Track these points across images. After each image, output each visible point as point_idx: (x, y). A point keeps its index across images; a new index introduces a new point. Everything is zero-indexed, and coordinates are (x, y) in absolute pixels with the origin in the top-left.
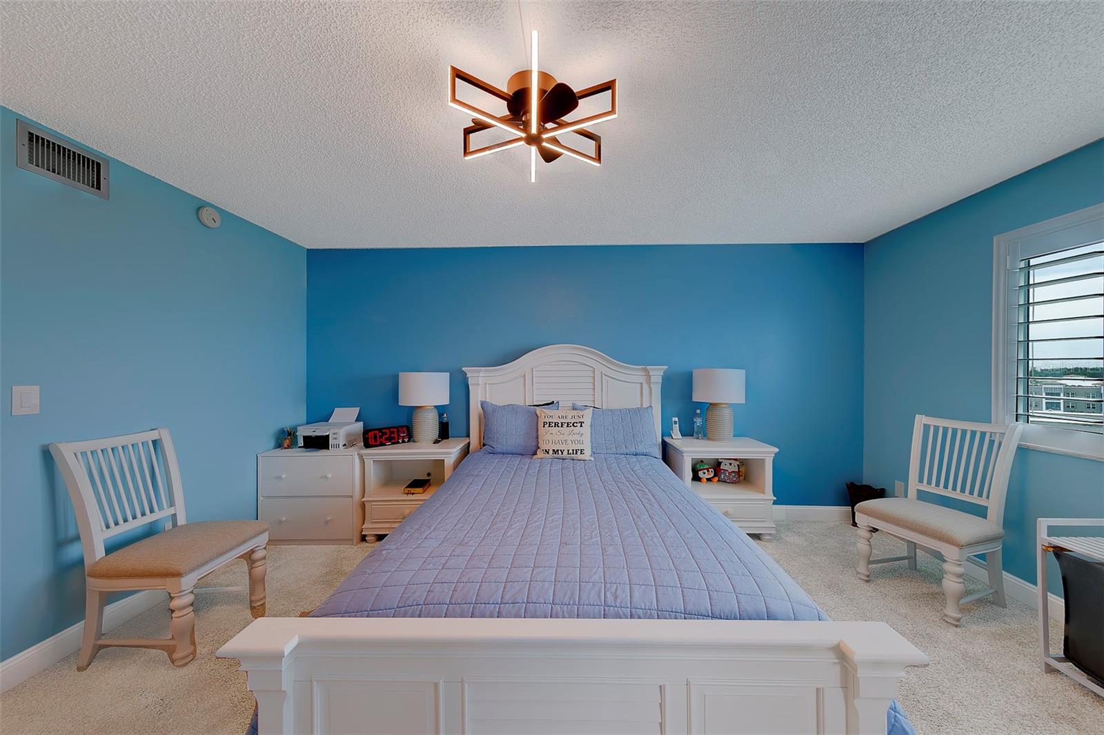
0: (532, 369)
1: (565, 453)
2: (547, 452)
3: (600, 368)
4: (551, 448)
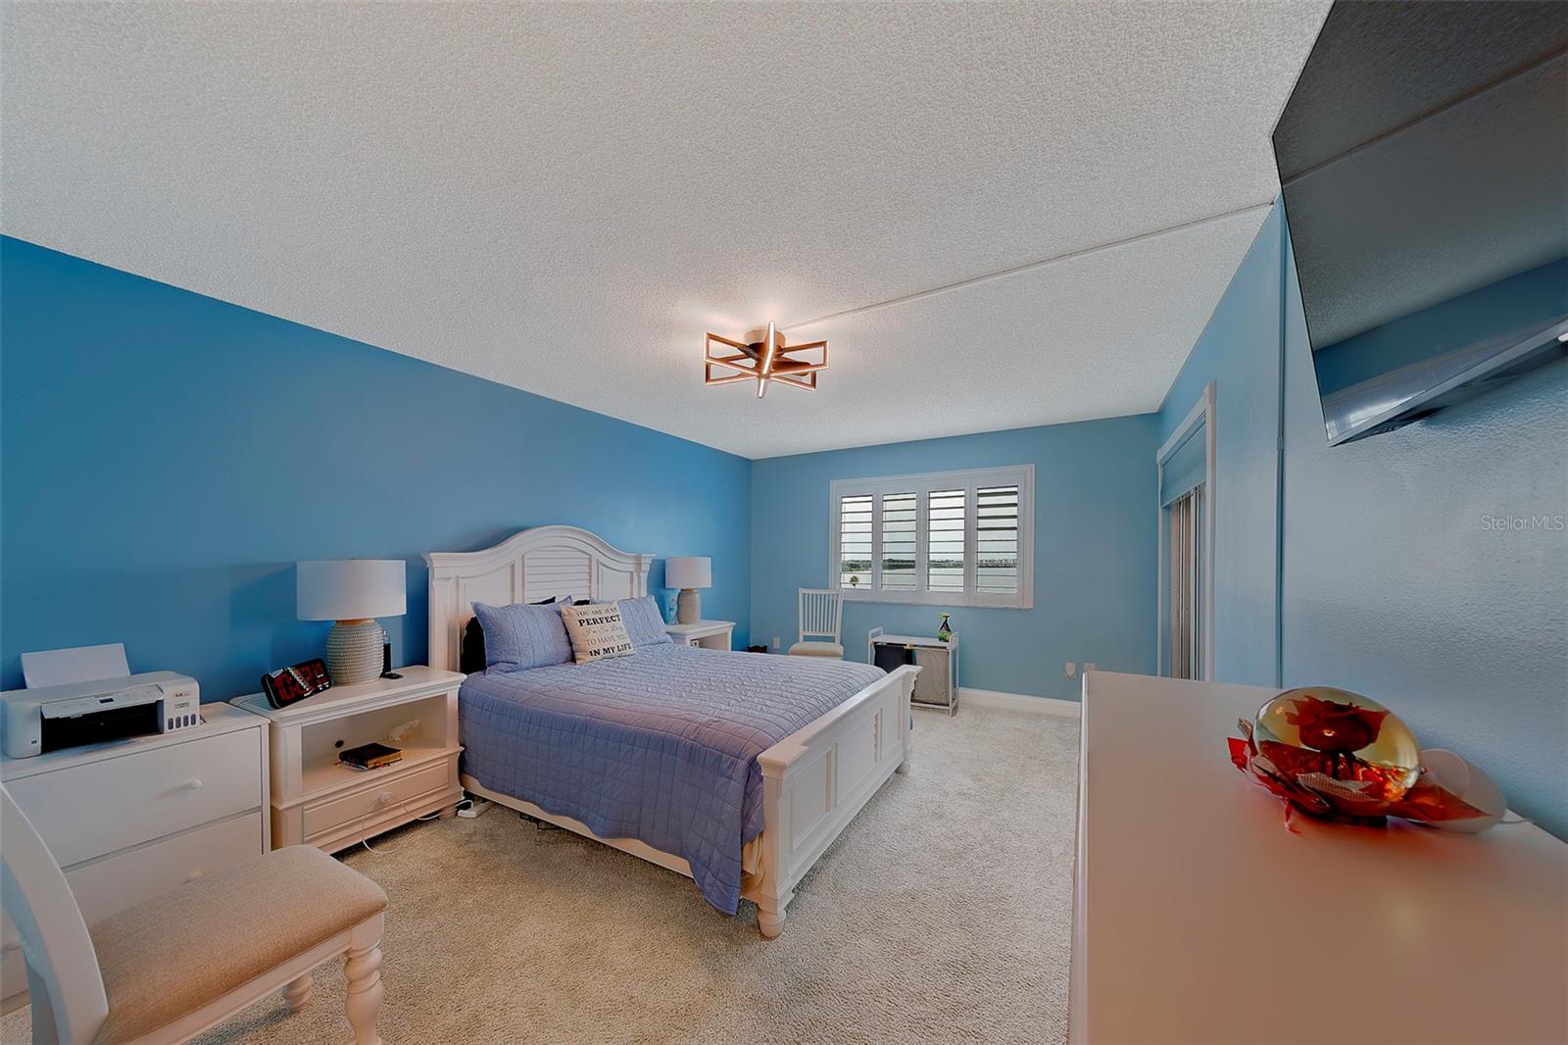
0: (523, 556)
1: (616, 650)
2: (597, 653)
3: (595, 555)
4: (600, 647)
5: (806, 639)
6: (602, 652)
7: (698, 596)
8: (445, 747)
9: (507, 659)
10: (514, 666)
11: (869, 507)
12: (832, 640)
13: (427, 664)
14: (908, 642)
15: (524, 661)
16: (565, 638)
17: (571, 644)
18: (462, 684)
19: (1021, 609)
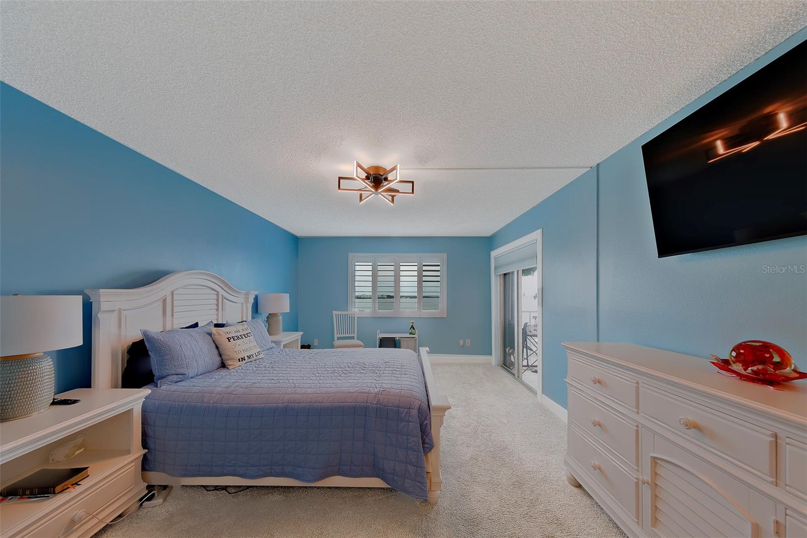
0: (172, 292)
1: (254, 355)
2: (243, 359)
3: (221, 292)
4: (245, 355)
5: (339, 338)
6: (246, 358)
7: (281, 317)
8: (130, 454)
9: (177, 372)
10: (183, 377)
11: (370, 268)
12: (353, 338)
13: (90, 387)
14: (397, 336)
15: (191, 372)
16: (216, 352)
17: (220, 355)
18: (146, 398)
19: (442, 318)
